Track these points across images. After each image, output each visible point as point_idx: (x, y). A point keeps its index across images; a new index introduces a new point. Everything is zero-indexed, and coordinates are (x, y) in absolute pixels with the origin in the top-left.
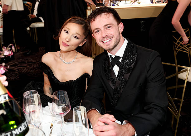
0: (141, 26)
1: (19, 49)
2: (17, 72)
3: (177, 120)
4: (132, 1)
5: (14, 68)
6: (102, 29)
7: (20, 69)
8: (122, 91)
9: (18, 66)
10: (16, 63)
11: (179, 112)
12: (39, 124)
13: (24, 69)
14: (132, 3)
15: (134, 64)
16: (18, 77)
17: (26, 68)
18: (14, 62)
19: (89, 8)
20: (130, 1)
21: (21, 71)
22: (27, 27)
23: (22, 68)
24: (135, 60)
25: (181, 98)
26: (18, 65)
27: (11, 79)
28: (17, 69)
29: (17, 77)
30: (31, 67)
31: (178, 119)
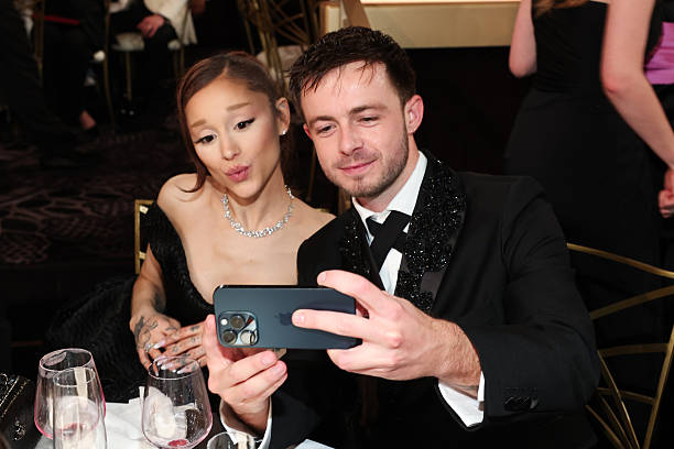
2: (43, 231)
5: (31, 214)
6: (344, 122)
7: (55, 222)
9: (49, 209)
10: (41, 196)
11: (642, 443)
13: (72, 220)
16: (45, 256)
17: (77, 220)
18: (33, 189)
21: (58, 230)
22: (98, 51)
23: (62, 216)
25: (653, 394)
26: (50, 202)
27: (18, 261)
28: (44, 222)
29: (39, 253)
30: (98, 213)
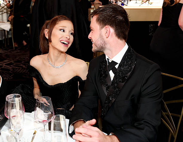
0: (150, 30)
1: (17, 47)
2: (11, 71)
3: (174, 138)
4: (143, 1)
5: (8, 67)
7: (15, 69)
8: (114, 101)
9: (14, 66)
10: (12, 62)
11: (176, 129)
12: (19, 130)
13: (19, 69)
14: (143, 2)
15: (130, 73)
16: (12, 78)
17: (21, 68)
18: (9, 60)
19: (92, 7)
20: (141, 1)
21: (16, 71)
22: (28, 24)
23: (17, 67)
24: (132, 70)
26: (14, 64)
28: (12, 69)
29: (10, 77)
31: (176, 137)
